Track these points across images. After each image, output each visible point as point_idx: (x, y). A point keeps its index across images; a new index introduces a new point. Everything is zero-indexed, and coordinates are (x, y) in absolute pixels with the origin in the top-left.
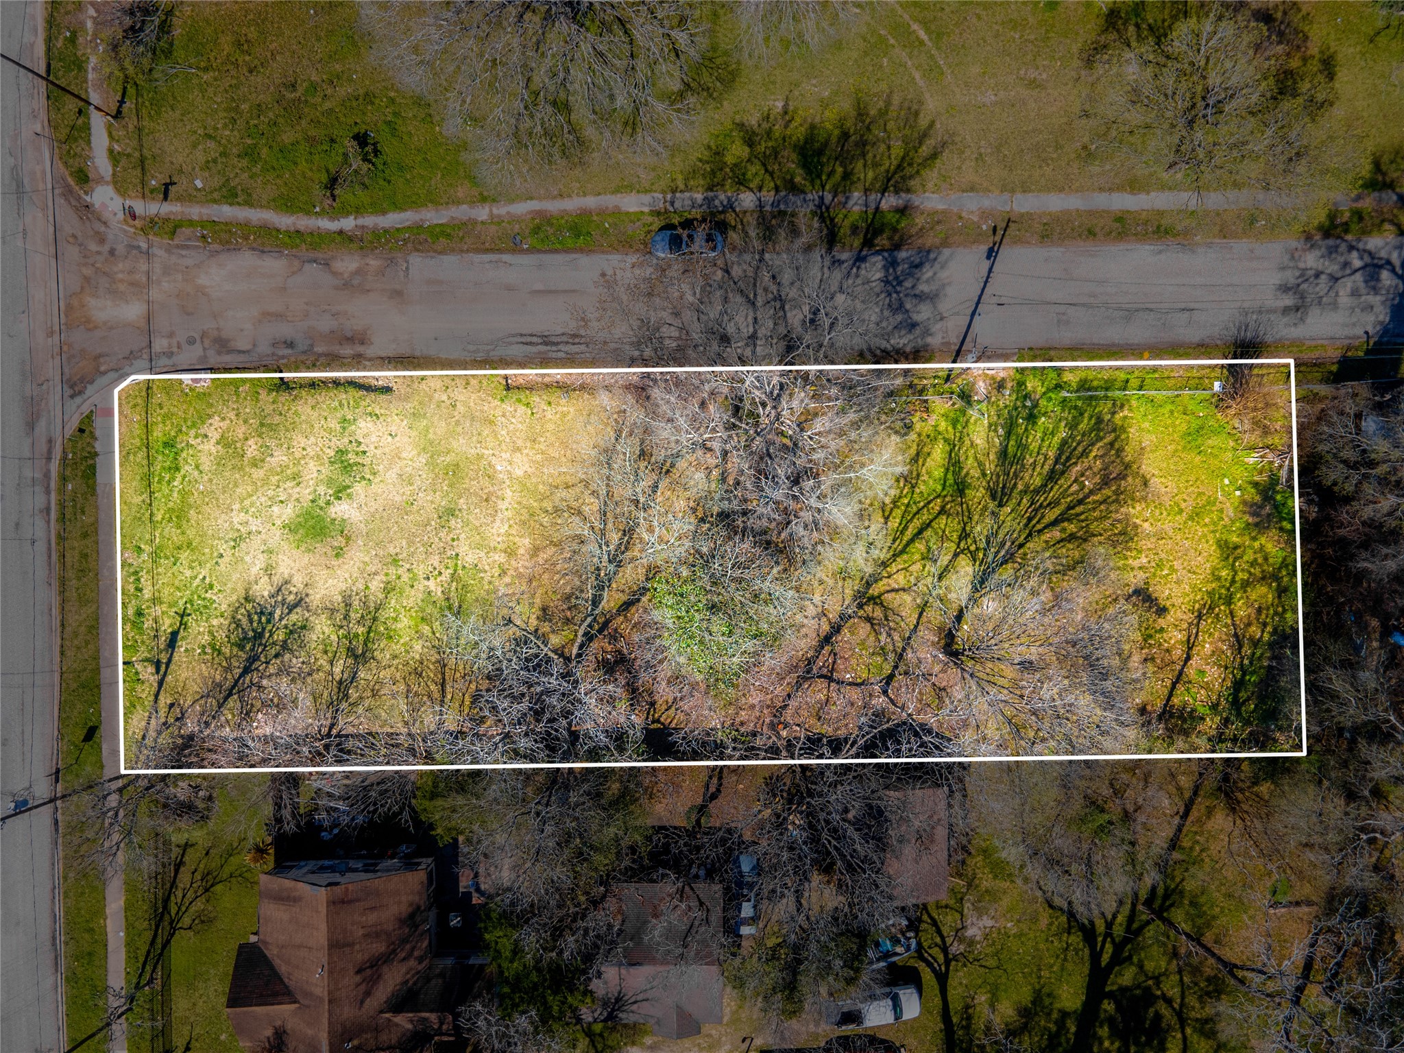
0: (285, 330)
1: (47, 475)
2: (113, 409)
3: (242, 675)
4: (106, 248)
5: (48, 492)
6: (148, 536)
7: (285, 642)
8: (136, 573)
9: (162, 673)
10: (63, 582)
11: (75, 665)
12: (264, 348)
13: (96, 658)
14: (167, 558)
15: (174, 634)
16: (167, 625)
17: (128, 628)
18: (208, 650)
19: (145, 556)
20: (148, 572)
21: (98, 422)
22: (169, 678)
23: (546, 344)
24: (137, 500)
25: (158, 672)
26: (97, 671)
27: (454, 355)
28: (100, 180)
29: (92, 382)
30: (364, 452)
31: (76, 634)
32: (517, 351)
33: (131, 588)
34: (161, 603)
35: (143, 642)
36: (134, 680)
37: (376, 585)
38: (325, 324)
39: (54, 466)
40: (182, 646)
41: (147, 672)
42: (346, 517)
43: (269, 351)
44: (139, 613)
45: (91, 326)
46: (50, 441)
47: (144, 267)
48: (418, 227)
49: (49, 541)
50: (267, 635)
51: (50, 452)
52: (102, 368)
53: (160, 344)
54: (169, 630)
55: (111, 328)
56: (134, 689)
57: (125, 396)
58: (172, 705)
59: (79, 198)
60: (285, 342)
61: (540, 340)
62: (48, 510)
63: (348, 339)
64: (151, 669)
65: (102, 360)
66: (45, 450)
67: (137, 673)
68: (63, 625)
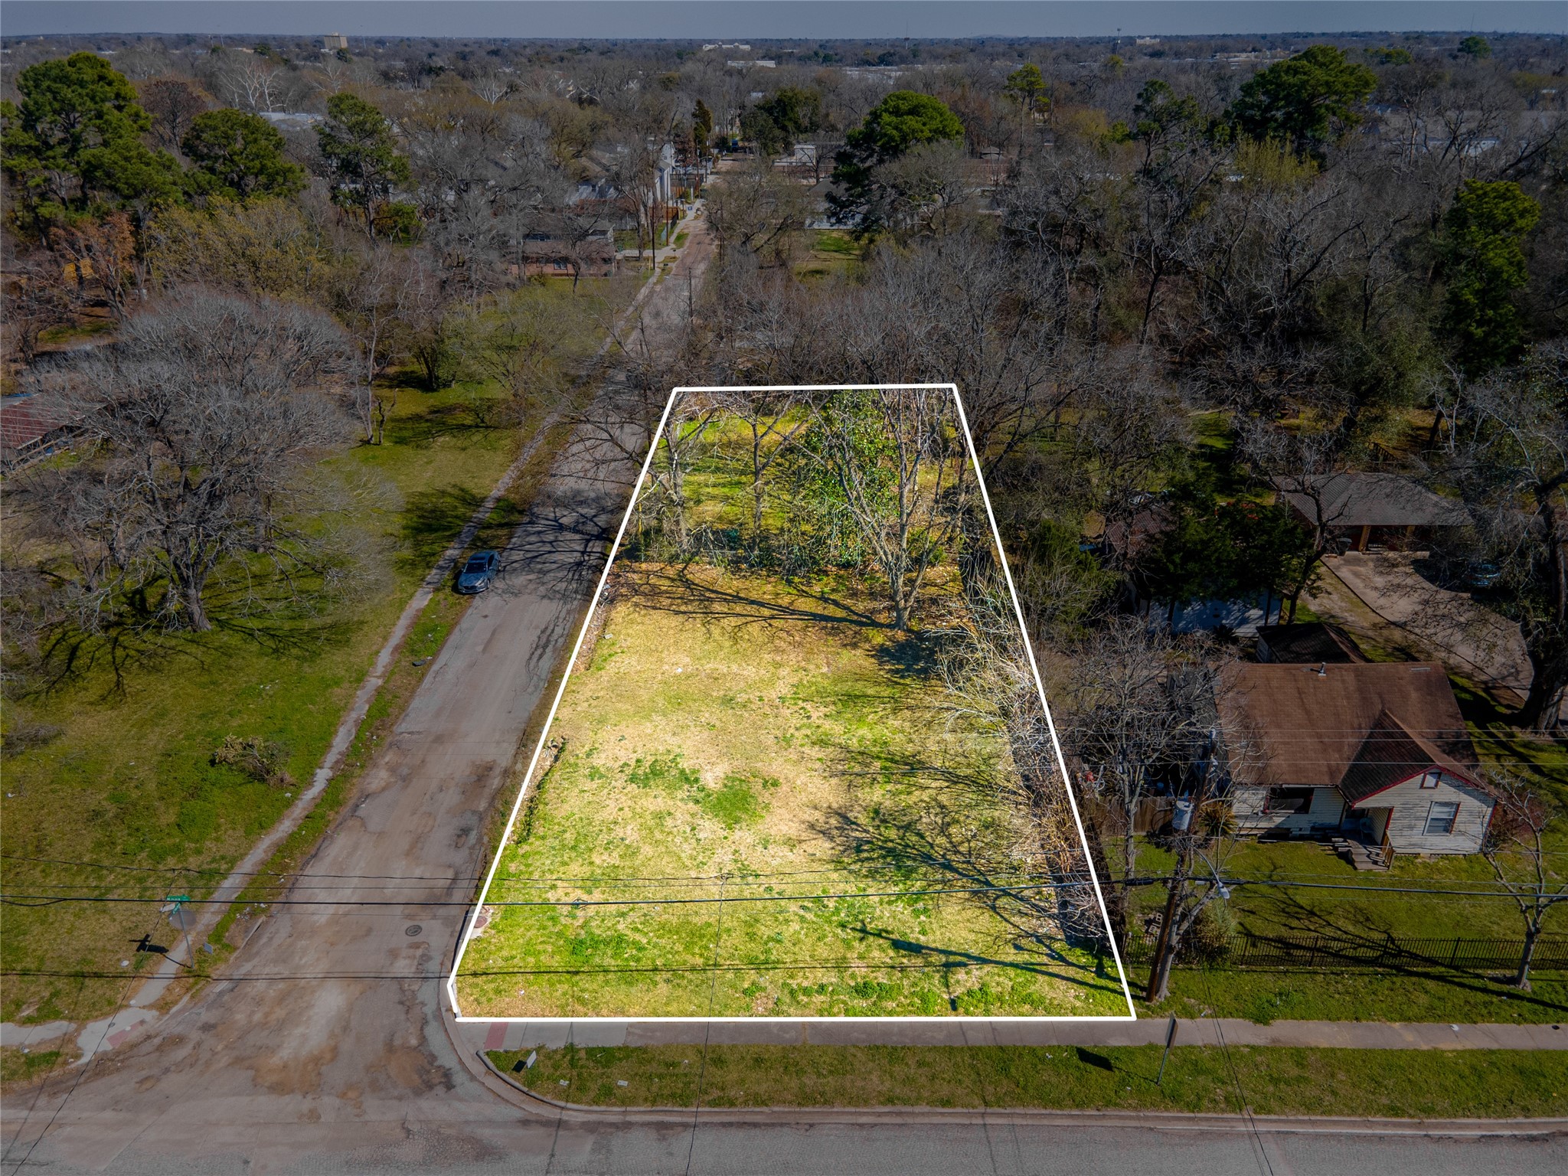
0: (443, 834)
1: (590, 1128)
2: (494, 1024)
3: (955, 870)
4: (195, 1036)
5: (628, 1126)
6: (730, 975)
7: (899, 828)
8: (792, 993)
9: (964, 959)
10: (806, 1098)
11: (967, 1082)
12: (459, 857)
13: (951, 1051)
14: (767, 951)
15: (897, 945)
16: (881, 953)
17: (890, 1005)
18: (920, 905)
19: (763, 981)
20: (791, 977)
21: (510, 1044)
22: (974, 951)
23: (545, 647)
24: (663, 989)
25: (965, 965)
26: (974, 1051)
27: (535, 700)
28: (68, 1039)
29: (433, 1058)
30: (638, 761)
31: (907, 1081)
32: (546, 663)
33: (819, 999)
34: (844, 958)
35: (914, 985)
36: (982, 996)
37: (815, 752)
38: (451, 798)
39: (577, 1113)
40: (914, 937)
41: (965, 979)
42: (722, 776)
43: (464, 853)
44: (862, 990)
45: (328, 1056)
46: (525, 1123)
47: (261, 985)
48: (360, 725)
49: (724, 1125)
50: (890, 845)
51: (546, 1123)
52: (414, 1042)
53: (403, 967)
54: (892, 953)
55: (346, 1029)
56: (1000, 998)
57: (479, 1005)
58: (1017, 947)
59: (81, 1072)
60: (459, 836)
61: (539, 651)
62: (661, 1126)
63: (479, 780)
64: (961, 975)
65: (397, 1042)
66: (540, 1131)
67: (970, 993)
68: (890, 1101)
